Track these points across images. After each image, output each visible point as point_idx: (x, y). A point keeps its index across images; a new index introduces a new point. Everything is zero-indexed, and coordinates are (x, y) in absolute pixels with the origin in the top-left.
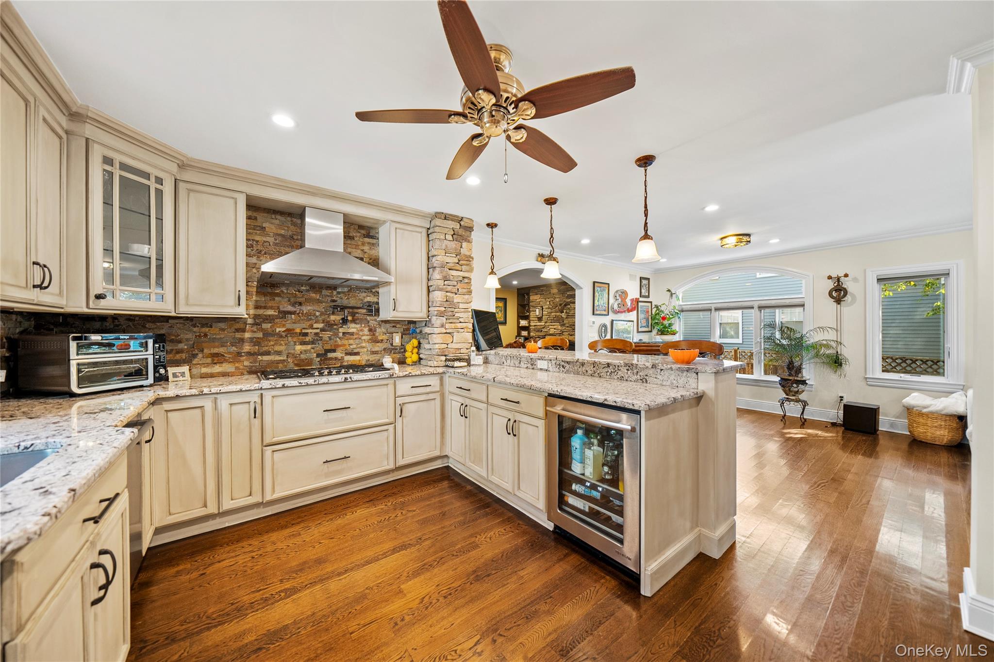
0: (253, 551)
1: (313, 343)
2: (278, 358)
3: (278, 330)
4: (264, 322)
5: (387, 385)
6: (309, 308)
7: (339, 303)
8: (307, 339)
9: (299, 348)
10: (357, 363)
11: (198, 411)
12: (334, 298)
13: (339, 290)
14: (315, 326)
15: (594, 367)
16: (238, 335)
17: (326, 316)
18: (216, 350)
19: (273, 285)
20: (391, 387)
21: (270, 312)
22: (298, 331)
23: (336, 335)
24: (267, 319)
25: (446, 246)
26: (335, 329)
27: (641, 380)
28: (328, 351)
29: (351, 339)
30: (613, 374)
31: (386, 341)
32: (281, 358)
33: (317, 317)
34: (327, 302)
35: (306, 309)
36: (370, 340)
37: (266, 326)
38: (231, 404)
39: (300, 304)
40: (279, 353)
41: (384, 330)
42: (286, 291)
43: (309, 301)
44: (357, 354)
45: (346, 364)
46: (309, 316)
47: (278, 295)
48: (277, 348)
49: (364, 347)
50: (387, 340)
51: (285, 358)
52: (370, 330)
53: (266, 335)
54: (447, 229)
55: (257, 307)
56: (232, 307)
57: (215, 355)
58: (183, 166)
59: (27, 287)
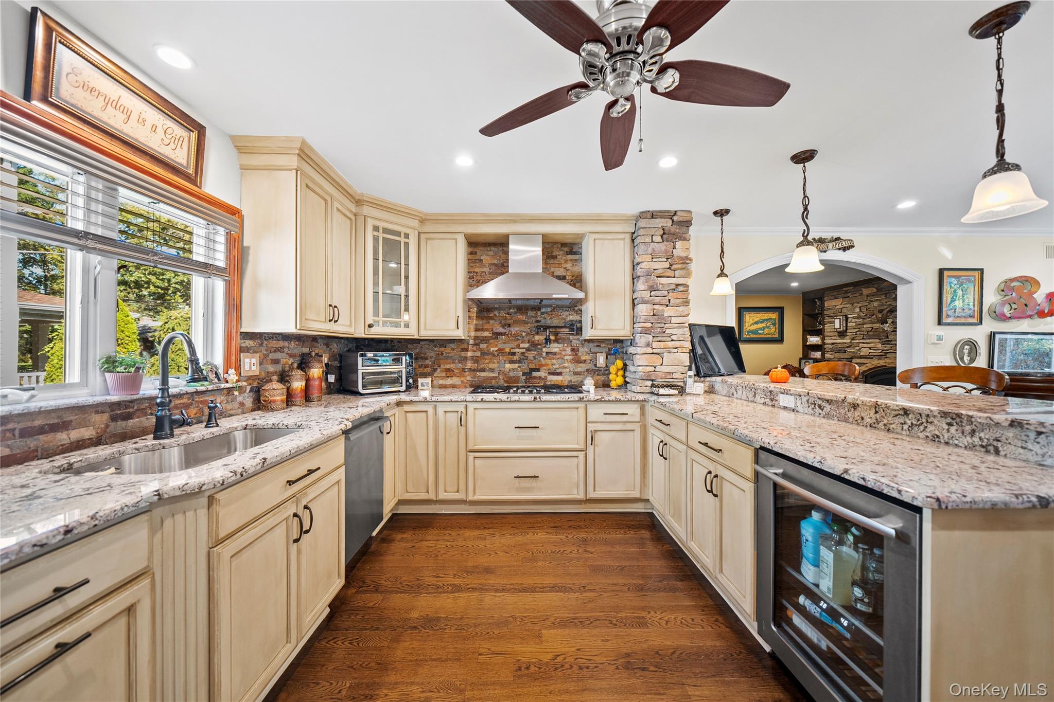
0: (448, 541)
1: (519, 362)
2: (492, 375)
3: (492, 349)
4: (481, 342)
5: (577, 408)
6: (517, 329)
7: (543, 323)
8: (516, 358)
9: (508, 366)
10: (560, 383)
11: (424, 414)
12: (539, 319)
13: (543, 310)
14: (522, 345)
15: (876, 412)
16: (463, 354)
17: (531, 336)
18: (448, 366)
19: (488, 310)
20: (582, 411)
21: (486, 334)
22: (507, 350)
23: (540, 354)
24: (484, 340)
25: (653, 250)
26: (539, 349)
27: (982, 446)
28: (532, 370)
29: (553, 359)
30: (916, 428)
31: (589, 361)
32: (494, 375)
33: (523, 337)
34: (532, 323)
35: (515, 329)
36: (572, 360)
37: (483, 346)
38: (445, 412)
39: (509, 325)
40: (492, 370)
41: (587, 350)
42: (498, 315)
43: (517, 322)
44: (559, 374)
45: (549, 383)
46: (516, 337)
47: (492, 318)
48: (491, 366)
49: (566, 368)
50: (591, 360)
51: (497, 375)
52: (573, 350)
53: (483, 354)
54: (654, 230)
55: (477, 330)
56: (453, 330)
57: (448, 370)
58: (422, 221)
59: (325, 322)
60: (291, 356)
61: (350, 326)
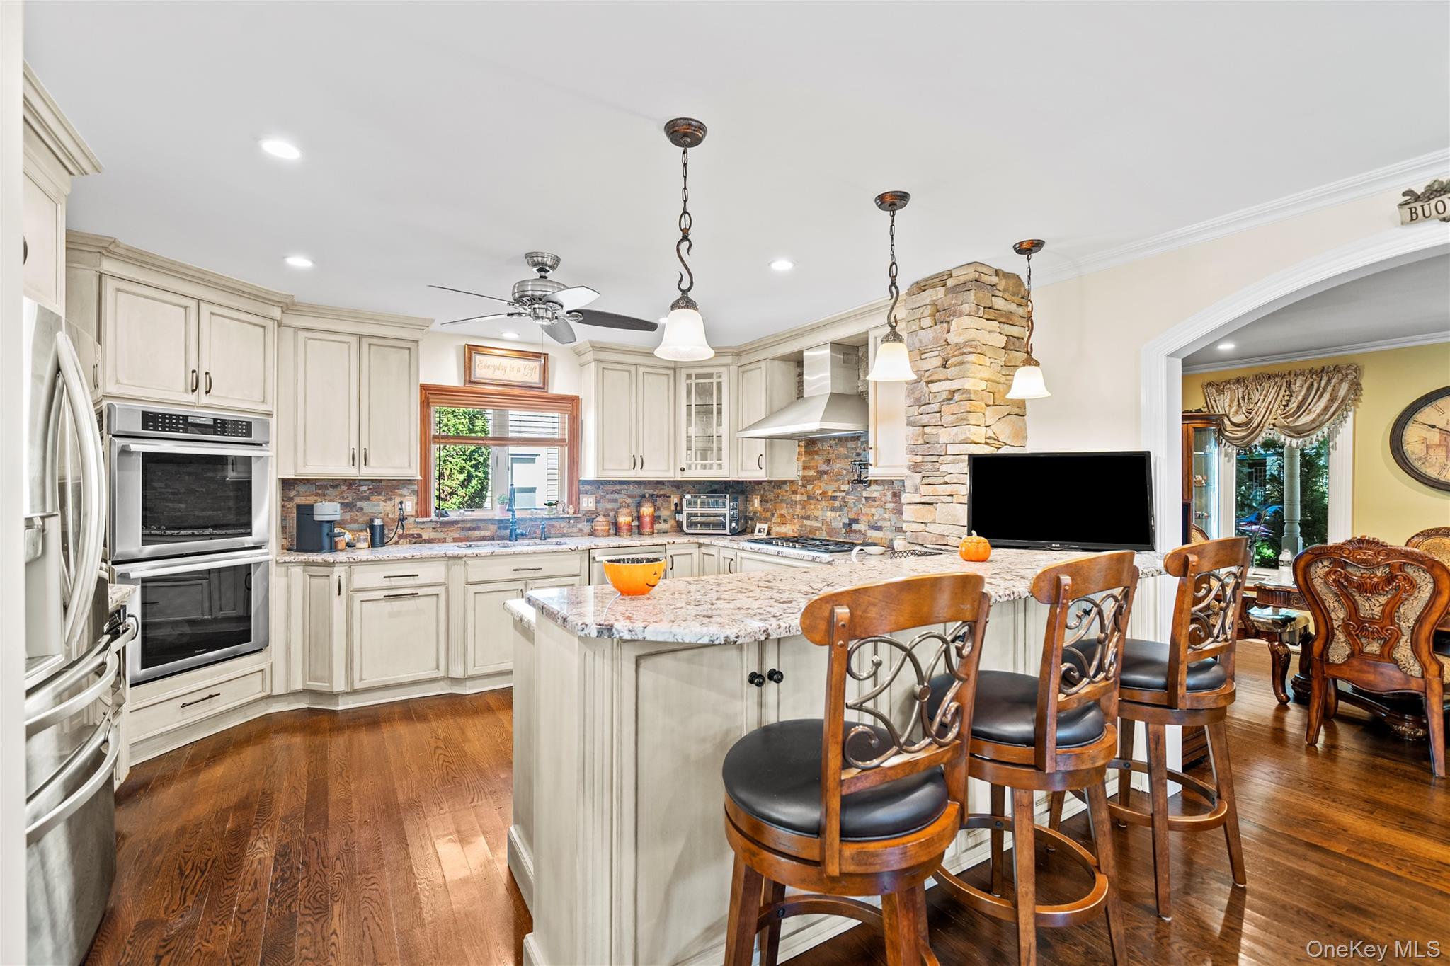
1: (840, 509)
2: (816, 524)
3: (817, 492)
4: (807, 483)
6: (839, 465)
9: (829, 513)
14: (843, 487)
16: (793, 497)
18: (782, 512)
19: (814, 444)
21: (812, 473)
22: (830, 494)
23: (860, 500)
24: (809, 481)
26: (859, 492)
28: (852, 521)
29: (873, 506)
32: (818, 525)
33: (843, 476)
35: (836, 467)
36: (894, 509)
37: (810, 488)
38: (724, 558)
39: (831, 461)
40: (816, 518)
42: (821, 449)
43: (838, 457)
44: (881, 528)
46: (838, 476)
47: (816, 453)
48: (816, 513)
51: (821, 525)
52: (894, 494)
53: (809, 497)
54: (921, 309)
55: (805, 468)
56: (755, 470)
57: (782, 516)
58: (738, 354)
59: (630, 470)
60: (630, 496)
61: (668, 470)
